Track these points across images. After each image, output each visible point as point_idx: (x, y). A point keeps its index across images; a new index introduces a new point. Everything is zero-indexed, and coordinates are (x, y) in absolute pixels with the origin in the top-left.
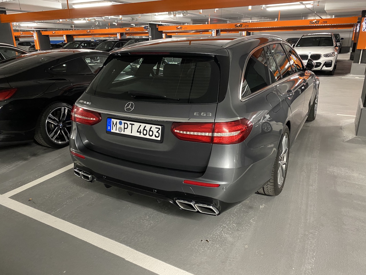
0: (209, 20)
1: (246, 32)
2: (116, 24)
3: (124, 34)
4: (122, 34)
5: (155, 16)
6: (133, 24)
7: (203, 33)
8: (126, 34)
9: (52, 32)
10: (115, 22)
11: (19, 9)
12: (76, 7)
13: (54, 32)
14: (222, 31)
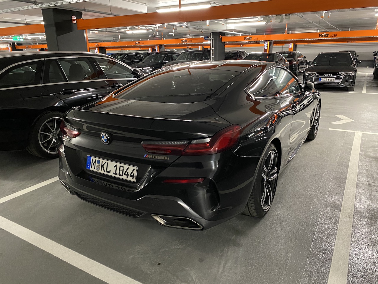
0: (286, 29)
1: (293, 44)
2: (173, 35)
3: (163, 46)
4: (160, 47)
5: (227, 25)
6: (188, 35)
7: (244, 45)
8: (165, 46)
9: (94, 43)
10: (172, 32)
11: (109, 12)
12: (160, 11)
13: (97, 44)
14: (276, 43)
